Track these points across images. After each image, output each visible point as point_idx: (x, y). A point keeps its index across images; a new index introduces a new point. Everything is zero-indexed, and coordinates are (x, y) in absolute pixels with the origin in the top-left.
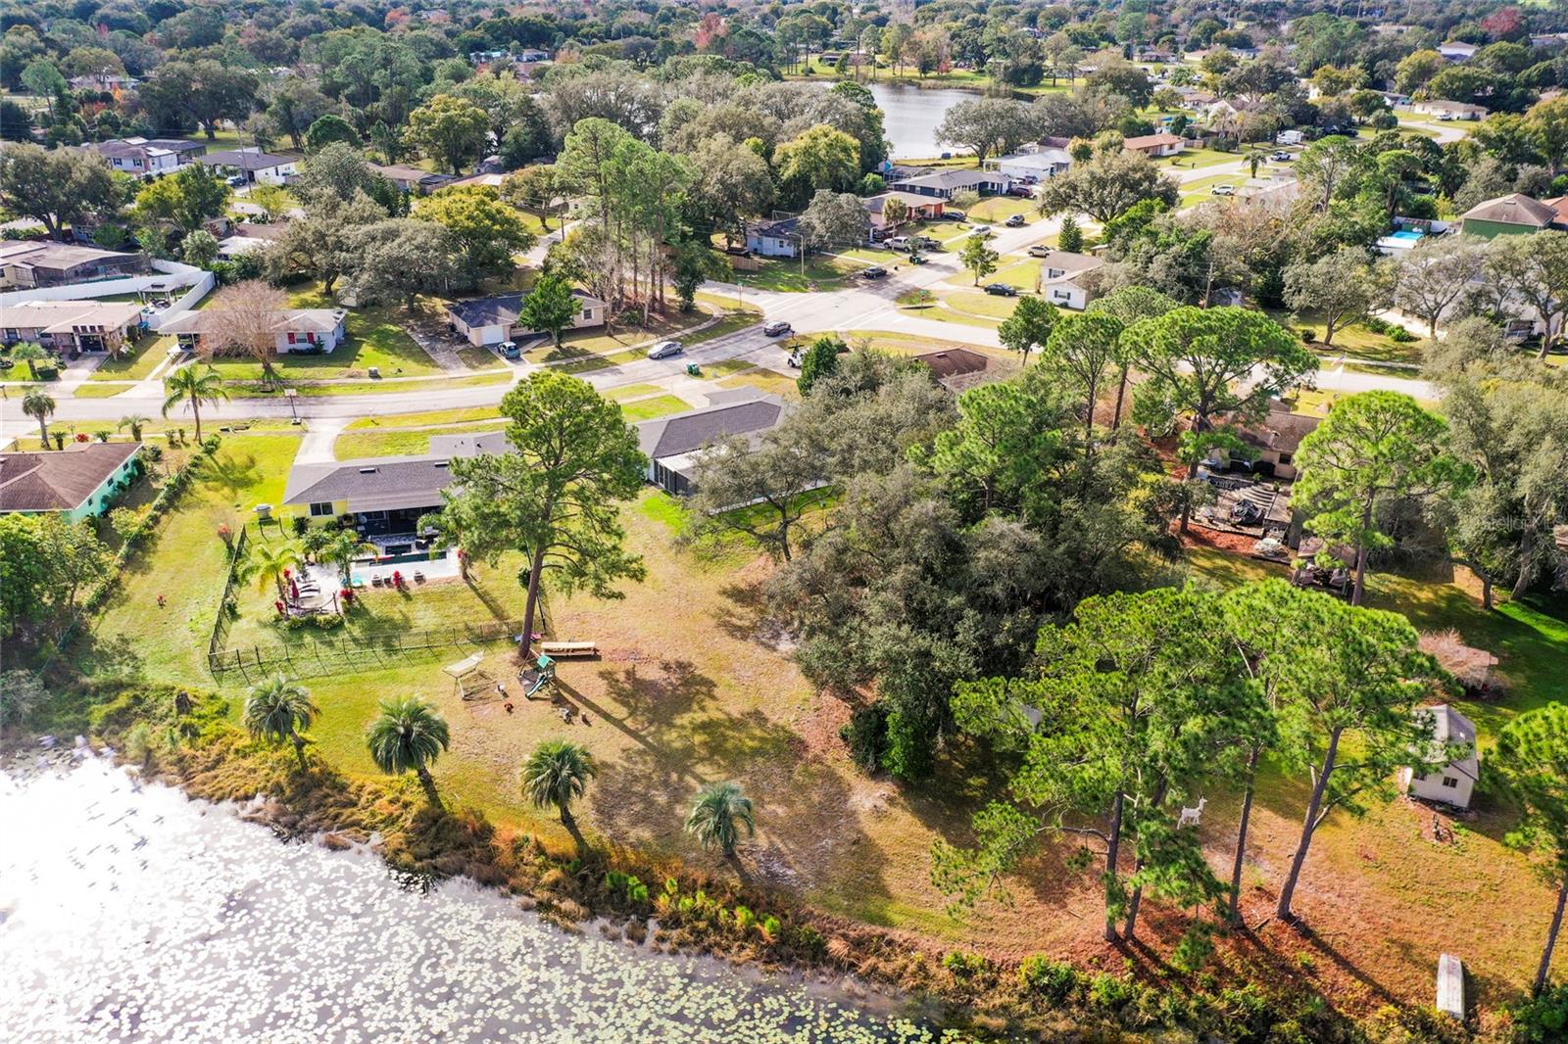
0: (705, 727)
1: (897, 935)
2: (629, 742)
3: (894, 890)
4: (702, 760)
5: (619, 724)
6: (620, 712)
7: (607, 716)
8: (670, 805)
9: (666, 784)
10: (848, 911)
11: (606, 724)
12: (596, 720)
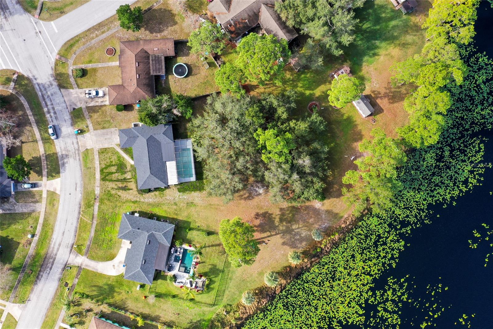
0: (281, 220)
1: (346, 216)
2: (278, 236)
3: (338, 212)
4: (291, 226)
5: (271, 236)
6: (268, 234)
7: (269, 236)
8: (300, 236)
9: (295, 235)
10: (338, 220)
11: (272, 237)
12: (269, 239)
